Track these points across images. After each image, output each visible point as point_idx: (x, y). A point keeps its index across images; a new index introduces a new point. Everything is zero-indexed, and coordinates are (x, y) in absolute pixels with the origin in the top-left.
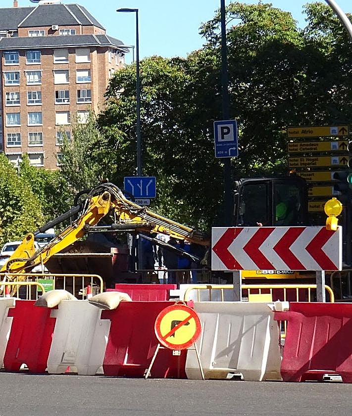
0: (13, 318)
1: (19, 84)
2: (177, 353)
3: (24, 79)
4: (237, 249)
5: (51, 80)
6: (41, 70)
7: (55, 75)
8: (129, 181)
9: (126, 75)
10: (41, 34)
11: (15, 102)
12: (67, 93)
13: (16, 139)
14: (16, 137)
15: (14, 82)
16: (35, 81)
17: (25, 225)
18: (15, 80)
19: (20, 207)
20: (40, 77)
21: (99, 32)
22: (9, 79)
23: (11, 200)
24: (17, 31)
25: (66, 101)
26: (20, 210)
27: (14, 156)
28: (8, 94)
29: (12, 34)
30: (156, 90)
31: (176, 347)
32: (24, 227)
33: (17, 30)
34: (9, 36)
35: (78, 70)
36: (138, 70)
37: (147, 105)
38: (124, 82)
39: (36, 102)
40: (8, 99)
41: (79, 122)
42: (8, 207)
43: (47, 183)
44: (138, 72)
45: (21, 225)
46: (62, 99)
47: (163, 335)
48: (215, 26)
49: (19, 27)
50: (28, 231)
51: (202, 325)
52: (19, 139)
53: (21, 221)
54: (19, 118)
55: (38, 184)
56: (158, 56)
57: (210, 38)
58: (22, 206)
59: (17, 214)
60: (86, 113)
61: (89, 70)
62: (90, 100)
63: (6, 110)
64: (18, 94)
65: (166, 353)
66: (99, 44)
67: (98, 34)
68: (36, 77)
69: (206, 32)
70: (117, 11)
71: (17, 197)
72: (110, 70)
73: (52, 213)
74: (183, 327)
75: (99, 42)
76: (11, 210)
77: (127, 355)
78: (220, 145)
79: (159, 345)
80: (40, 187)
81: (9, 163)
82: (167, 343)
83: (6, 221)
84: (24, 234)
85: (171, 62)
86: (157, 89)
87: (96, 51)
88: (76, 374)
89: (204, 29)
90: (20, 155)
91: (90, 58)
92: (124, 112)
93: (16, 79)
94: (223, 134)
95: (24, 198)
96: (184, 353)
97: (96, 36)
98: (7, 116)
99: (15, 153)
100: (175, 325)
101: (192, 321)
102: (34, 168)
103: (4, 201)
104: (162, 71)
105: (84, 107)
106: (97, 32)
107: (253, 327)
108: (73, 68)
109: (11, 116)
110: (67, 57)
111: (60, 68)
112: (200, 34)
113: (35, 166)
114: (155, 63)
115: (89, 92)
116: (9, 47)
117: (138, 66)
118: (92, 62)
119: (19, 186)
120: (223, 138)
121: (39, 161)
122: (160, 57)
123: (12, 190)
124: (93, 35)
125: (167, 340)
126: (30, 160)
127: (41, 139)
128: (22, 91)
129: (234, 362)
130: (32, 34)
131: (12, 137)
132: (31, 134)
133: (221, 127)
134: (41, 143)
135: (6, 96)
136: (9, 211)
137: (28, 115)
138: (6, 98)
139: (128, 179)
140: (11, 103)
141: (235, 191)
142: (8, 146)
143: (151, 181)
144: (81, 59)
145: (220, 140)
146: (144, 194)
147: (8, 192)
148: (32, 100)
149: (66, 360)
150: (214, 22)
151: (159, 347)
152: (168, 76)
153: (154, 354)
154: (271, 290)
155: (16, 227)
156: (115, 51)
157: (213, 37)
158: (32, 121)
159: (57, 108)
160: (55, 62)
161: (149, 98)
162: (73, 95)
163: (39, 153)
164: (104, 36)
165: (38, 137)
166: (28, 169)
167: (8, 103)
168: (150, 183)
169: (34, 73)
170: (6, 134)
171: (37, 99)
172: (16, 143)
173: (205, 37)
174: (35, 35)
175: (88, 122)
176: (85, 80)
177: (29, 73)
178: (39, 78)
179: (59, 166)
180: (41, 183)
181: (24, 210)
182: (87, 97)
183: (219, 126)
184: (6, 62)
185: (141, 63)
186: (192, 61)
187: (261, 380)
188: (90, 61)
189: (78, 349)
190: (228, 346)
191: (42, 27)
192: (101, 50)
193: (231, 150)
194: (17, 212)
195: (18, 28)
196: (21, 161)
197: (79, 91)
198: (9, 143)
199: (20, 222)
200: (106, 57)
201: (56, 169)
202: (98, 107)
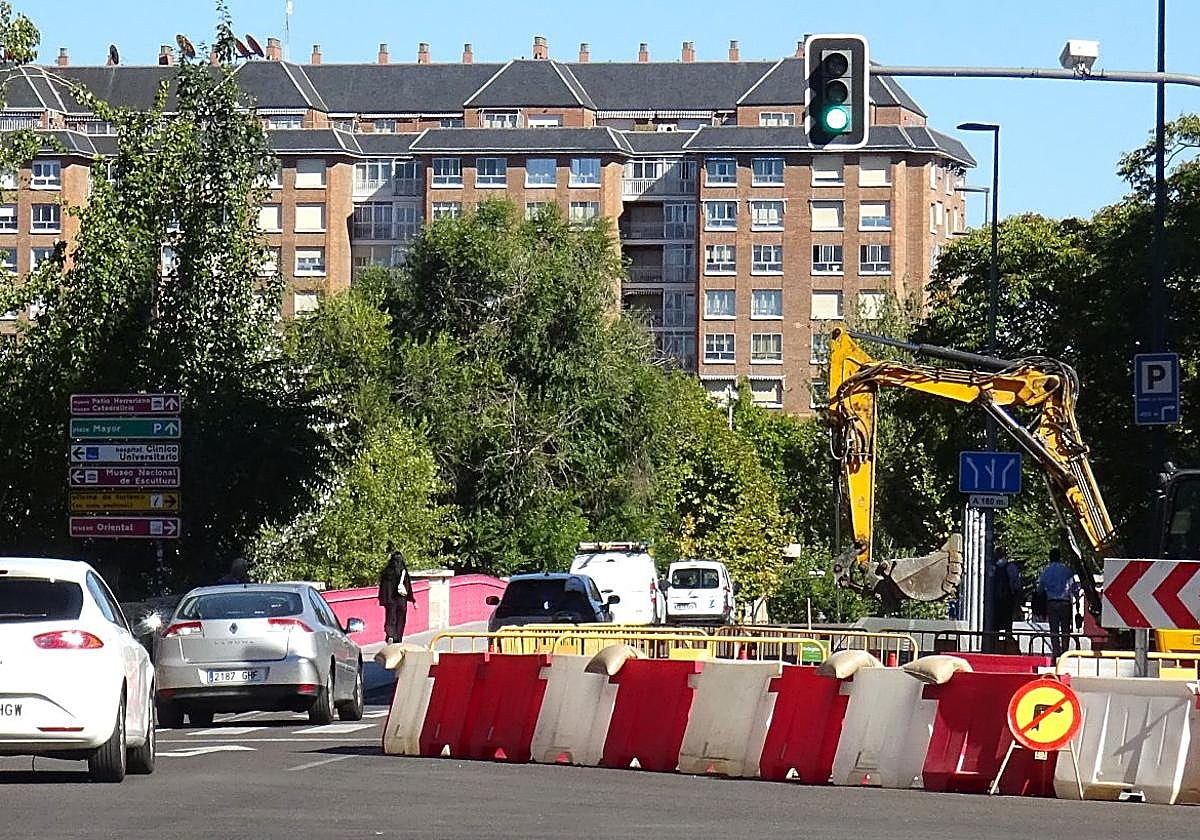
0: (776, 694)
1: (735, 229)
2: (1041, 756)
3: (748, 217)
4: (1142, 594)
5: (805, 221)
6: (783, 200)
7: (814, 210)
8: (969, 460)
9: (970, 250)
10: (787, 121)
11: (725, 267)
12: (838, 250)
13: (726, 347)
14: (725, 343)
15: (725, 223)
16: (771, 222)
17: (742, 535)
18: (726, 219)
19: (735, 496)
20: (781, 213)
21: (914, 121)
22: (714, 216)
23: (716, 480)
24: (735, 115)
25: (835, 268)
26: (733, 503)
27: (720, 384)
28: (710, 248)
29: (725, 119)
30: (1028, 283)
31: (1041, 746)
32: (740, 538)
33: (736, 110)
34: (716, 122)
35: (864, 202)
36: (995, 240)
37: (1010, 310)
38: (966, 264)
39: (772, 267)
40: (711, 260)
41: (863, 316)
42: (710, 495)
43: (789, 447)
44: (994, 245)
45: (734, 533)
46: (828, 263)
47: (1021, 726)
48: (1148, 160)
49: (740, 105)
50: (748, 547)
51: (1083, 713)
52: (731, 347)
53: (734, 525)
54: (732, 300)
55: (768, 446)
56: (1034, 214)
57: (1138, 184)
58: (738, 493)
59: (727, 510)
60: (876, 296)
61: (888, 204)
62: (888, 267)
63: (704, 284)
64: (732, 248)
65: (1025, 754)
66: (910, 147)
67: (911, 126)
68: (774, 213)
69: (1132, 170)
70: (959, 128)
71: (729, 476)
72: (933, 205)
73: (796, 510)
74: (1053, 715)
75: (911, 142)
76: (716, 502)
77: (962, 757)
78: (1145, 400)
79: (1014, 742)
80: (773, 453)
81: (708, 398)
82: (1027, 739)
83: (705, 526)
84: (738, 554)
85: (1058, 228)
86: (1030, 281)
87: (904, 162)
88: (880, 787)
89: (1128, 167)
90: (732, 382)
91: (890, 177)
92: (964, 323)
93: (729, 216)
94: (1152, 379)
95: (742, 478)
96: (1053, 756)
97: (906, 129)
98: (706, 296)
99: (721, 377)
100: (1041, 711)
101: (1067, 706)
102: (760, 411)
103: (701, 483)
104: (1041, 244)
105: (875, 284)
106: (908, 120)
107: (1162, 717)
108: (855, 198)
109: (716, 297)
110: (841, 173)
111: (826, 196)
112: (1120, 174)
113: (763, 405)
114: (1027, 229)
115: (887, 251)
116: (719, 147)
117: (995, 232)
118: (894, 186)
119: (734, 454)
120: (1151, 387)
121: (772, 395)
122: (1038, 215)
123: (720, 460)
124: (899, 127)
125: (1027, 734)
126: (754, 393)
127: (779, 348)
128: (742, 242)
129: (1131, 773)
130: (768, 120)
131: (715, 342)
132: (757, 337)
133: (1150, 366)
134: (779, 357)
135: (707, 253)
136: (711, 504)
137: (753, 296)
138: (707, 257)
139: (970, 455)
140: (717, 267)
141: (1160, 491)
142: (706, 361)
143: (1012, 461)
144: (871, 177)
145: (1145, 390)
146: (998, 487)
147: (711, 464)
148: (763, 263)
149: (863, 764)
150: (1148, 152)
151: (1013, 745)
152: (1051, 255)
153: (1005, 756)
154: (1196, 662)
155: (724, 538)
156: (945, 162)
157: (1145, 183)
158: (761, 310)
159: (815, 284)
160: (814, 184)
161: (1012, 297)
162: (851, 255)
163: (773, 378)
164: (922, 130)
165: (772, 343)
166: (749, 412)
167: (709, 267)
168: (1010, 464)
169: (768, 205)
170: (703, 334)
171: (773, 262)
172: (724, 356)
173: (1128, 182)
174: (773, 123)
175: (881, 316)
176: (879, 224)
177: (758, 204)
178: (779, 217)
179: (817, 409)
180: (775, 444)
181: (742, 502)
182: (880, 262)
183: (1145, 365)
184: (710, 180)
185: (1001, 226)
186: (1100, 225)
187: (1172, 802)
188: (890, 184)
189: (882, 748)
190: (1122, 744)
191: (789, 107)
192: (916, 160)
193: (1165, 410)
194: (727, 506)
195: (738, 105)
196: (735, 396)
197: (864, 248)
198: (708, 356)
199: (732, 528)
200: (925, 176)
201: (809, 416)
202: (904, 284)
